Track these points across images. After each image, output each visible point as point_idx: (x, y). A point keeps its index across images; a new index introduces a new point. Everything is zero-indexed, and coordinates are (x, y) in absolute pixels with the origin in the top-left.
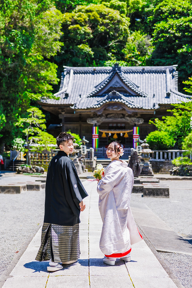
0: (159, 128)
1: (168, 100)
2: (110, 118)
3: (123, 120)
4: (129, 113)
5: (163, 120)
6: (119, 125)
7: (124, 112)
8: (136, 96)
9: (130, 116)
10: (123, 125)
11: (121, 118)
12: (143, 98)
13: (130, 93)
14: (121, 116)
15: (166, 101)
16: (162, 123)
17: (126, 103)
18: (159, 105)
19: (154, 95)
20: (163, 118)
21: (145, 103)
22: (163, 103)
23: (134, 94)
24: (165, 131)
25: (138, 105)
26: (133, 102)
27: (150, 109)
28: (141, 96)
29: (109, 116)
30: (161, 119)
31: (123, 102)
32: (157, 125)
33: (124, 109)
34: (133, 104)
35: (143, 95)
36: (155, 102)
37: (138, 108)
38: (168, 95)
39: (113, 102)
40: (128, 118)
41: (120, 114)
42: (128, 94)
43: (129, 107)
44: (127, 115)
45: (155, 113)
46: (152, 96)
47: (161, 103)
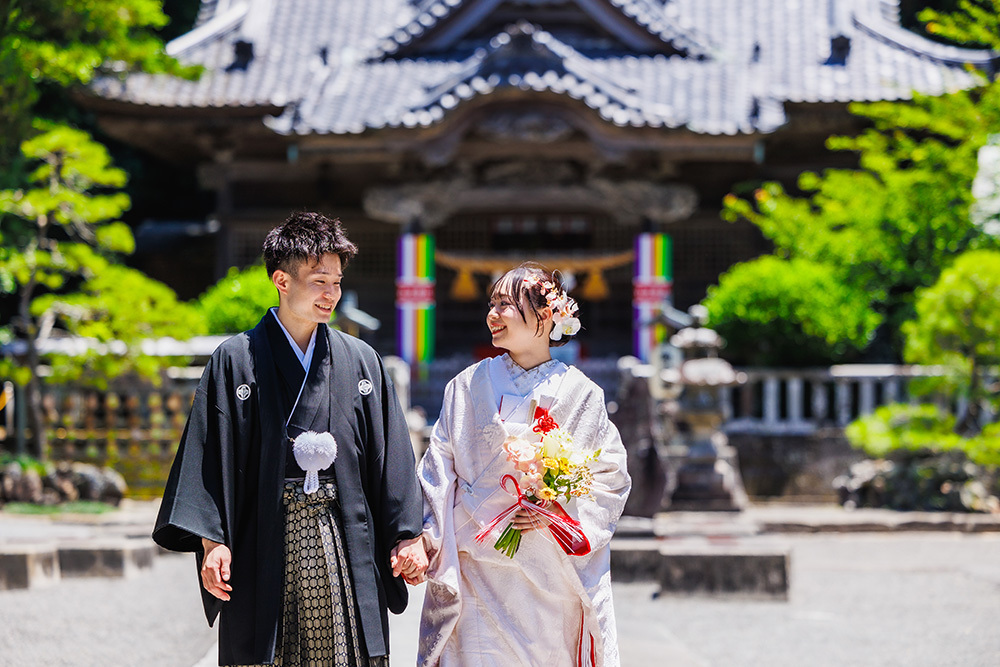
0: (783, 240)
1: (839, 75)
2: (502, 182)
3: (577, 196)
4: (613, 158)
5: (809, 195)
6: (555, 225)
7: (579, 151)
8: (651, 54)
9: (616, 173)
10: (577, 225)
11: (566, 183)
12: (696, 68)
13: (613, 38)
14: (565, 171)
15: (825, 86)
16: (799, 212)
17: (596, 101)
18: (789, 107)
19: (757, 49)
20: (808, 181)
21: (706, 95)
22: (811, 98)
23: (638, 42)
24: (822, 256)
25: (659, 112)
26: (632, 92)
27: (730, 130)
28: (683, 54)
29: (493, 173)
30: (794, 192)
31: (578, 91)
32: (768, 227)
33: (579, 135)
34: (630, 101)
35: (694, 51)
36: (759, 89)
37: (663, 129)
38: (840, 51)
39: (513, 95)
40: (605, 186)
41: (558, 162)
42: (603, 44)
43: (610, 122)
44: (597, 165)
45: (758, 154)
46: (748, 53)
47: (796, 96)
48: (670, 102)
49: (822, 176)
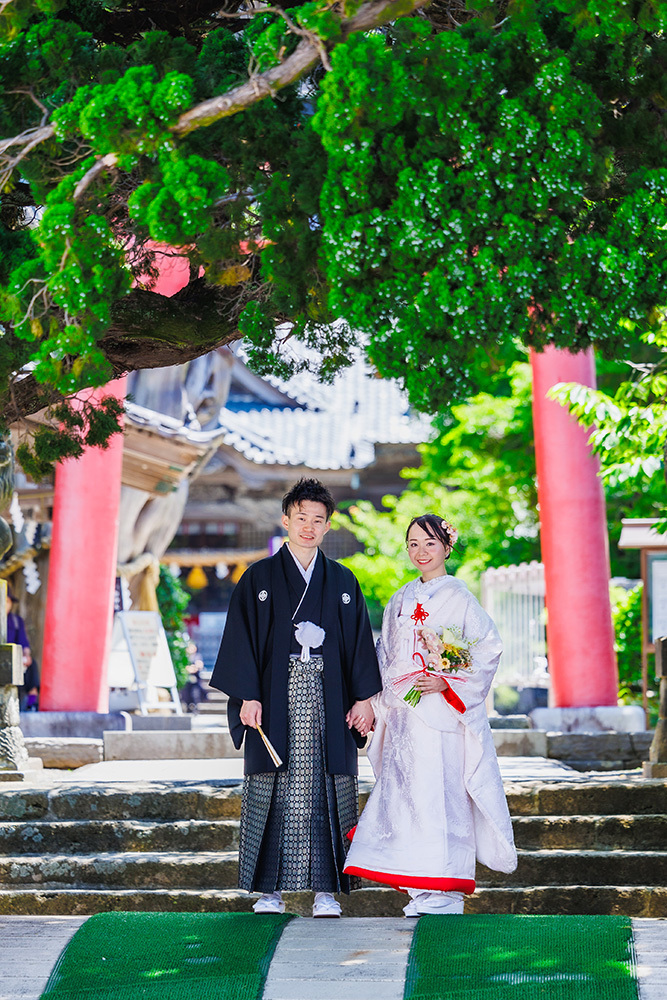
0: (370, 542)
1: (416, 423)
3: (229, 510)
4: (255, 485)
5: (389, 510)
6: (212, 529)
7: (230, 479)
8: (281, 407)
9: (256, 495)
10: (229, 529)
11: (221, 501)
12: (310, 416)
13: (254, 395)
14: (220, 493)
16: (383, 522)
17: (241, 446)
18: (378, 447)
19: (357, 404)
20: (388, 501)
21: (319, 439)
22: (394, 440)
23: (272, 398)
25: (285, 454)
26: (266, 438)
27: (335, 466)
28: (304, 407)
30: (381, 509)
32: (361, 534)
33: (230, 468)
34: (266, 445)
35: (312, 406)
36: (356, 438)
37: (289, 466)
40: (248, 503)
41: (215, 486)
42: (247, 399)
43: (252, 461)
44: (243, 488)
45: (355, 483)
46: (351, 406)
47: (383, 440)
48: (294, 446)
49: (398, 496)
